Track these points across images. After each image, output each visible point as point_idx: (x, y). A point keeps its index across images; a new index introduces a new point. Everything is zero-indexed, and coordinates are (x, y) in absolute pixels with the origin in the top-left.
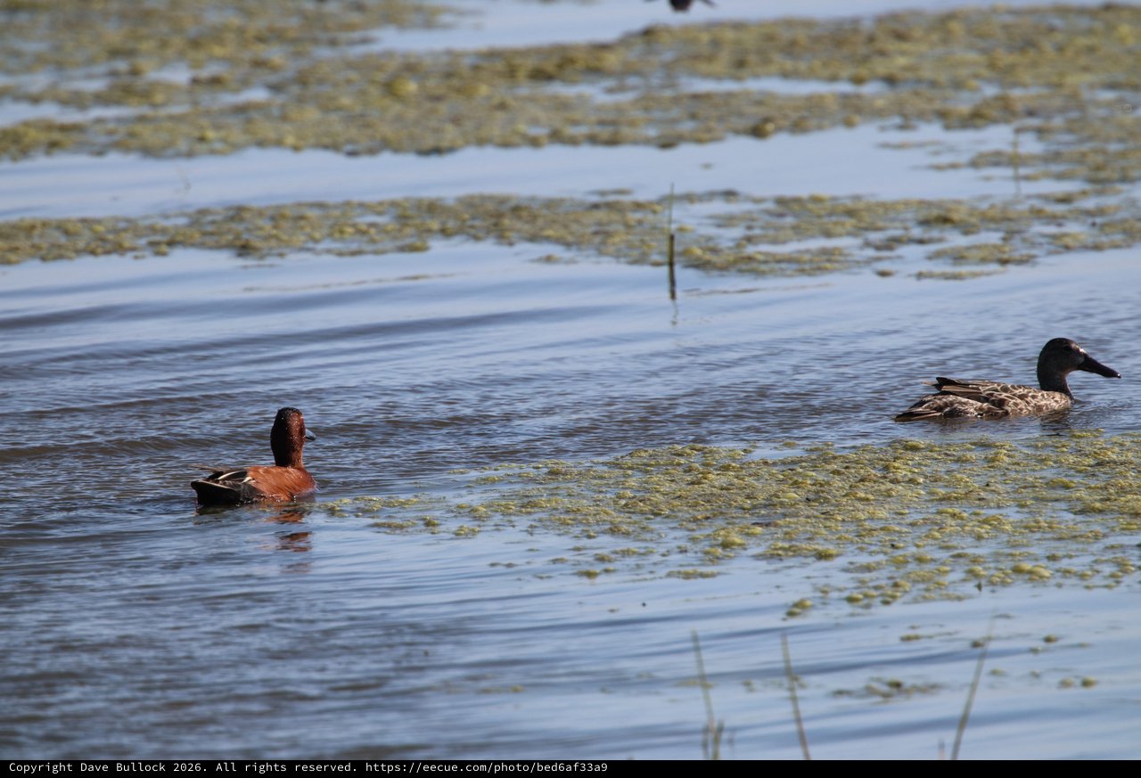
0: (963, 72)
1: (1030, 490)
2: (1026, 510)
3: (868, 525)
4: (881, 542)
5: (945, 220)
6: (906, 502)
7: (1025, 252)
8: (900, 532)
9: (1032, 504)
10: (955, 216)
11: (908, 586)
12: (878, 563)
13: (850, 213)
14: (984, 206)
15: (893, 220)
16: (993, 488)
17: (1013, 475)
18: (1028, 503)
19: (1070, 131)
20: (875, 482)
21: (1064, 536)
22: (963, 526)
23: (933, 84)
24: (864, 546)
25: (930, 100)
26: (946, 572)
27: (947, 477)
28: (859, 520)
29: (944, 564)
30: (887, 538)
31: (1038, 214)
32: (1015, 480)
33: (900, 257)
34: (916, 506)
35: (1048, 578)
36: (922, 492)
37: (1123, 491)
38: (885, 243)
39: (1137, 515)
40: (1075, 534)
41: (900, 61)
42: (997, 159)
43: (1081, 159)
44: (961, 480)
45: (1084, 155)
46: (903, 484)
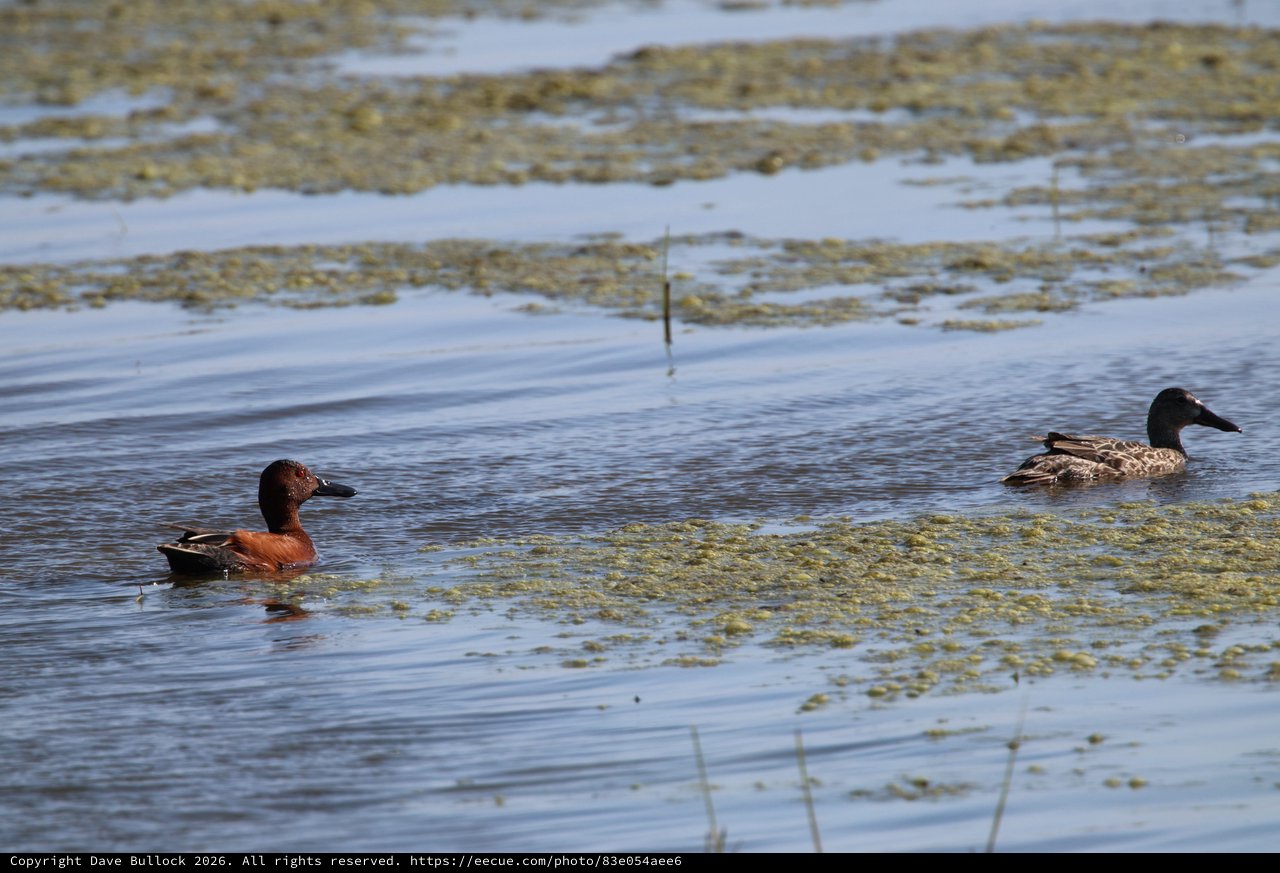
0: (997, 98)
1: (1073, 569)
2: (1068, 590)
3: (890, 607)
4: (904, 626)
5: (976, 265)
6: (933, 582)
8: (926, 615)
9: (1075, 583)
10: (987, 260)
11: (935, 677)
12: (901, 652)
13: (869, 258)
14: (1020, 249)
15: (918, 266)
16: (1031, 567)
17: (1053, 553)
18: (1071, 582)
19: (1115, 165)
20: (897, 562)
21: (1109, 621)
22: (996, 608)
23: (963, 112)
24: (885, 631)
25: (959, 131)
26: (978, 662)
27: (978, 555)
28: (880, 603)
29: (975, 652)
30: (912, 622)
31: (1080, 257)
32: (1055, 558)
34: (944, 586)
35: (1093, 667)
36: (951, 572)
37: (1177, 568)
38: (908, 293)
39: (1191, 595)
40: (1120, 619)
41: (924, 89)
42: (1034, 196)
43: (1128, 196)
44: (994, 559)
45: (1132, 191)
46: (929, 564)
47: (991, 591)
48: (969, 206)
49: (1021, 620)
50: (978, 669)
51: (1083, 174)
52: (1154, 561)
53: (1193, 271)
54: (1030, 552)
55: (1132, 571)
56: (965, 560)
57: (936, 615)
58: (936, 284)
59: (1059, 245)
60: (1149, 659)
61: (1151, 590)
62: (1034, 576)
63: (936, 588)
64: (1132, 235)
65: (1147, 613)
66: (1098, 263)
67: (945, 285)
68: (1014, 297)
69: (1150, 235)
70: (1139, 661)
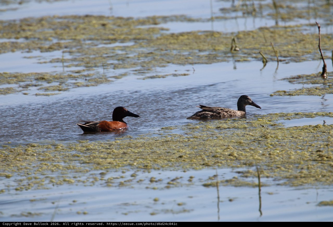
0: (48, 35)
1: (67, 157)
2: (66, 163)
3: (20, 167)
4: (24, 172)
5: (43, 79)
6: (31, 161)
7: (66, 88)
8: (30, 169)
9: (68, 162)
10: (46, 77)
11: (33, 185)
14: (55, 74)
15: (28, 79)
16: (56, 157)
17: (62, 153)
18: (67, 161)
19: (79, 52)
20: (22, 155)
21: (77, 171)
22: (48, 167)
25: (37, 44)
26: (43, 181)
27: (43, 154)
29: (43, 179)
30: (26, 171)
31: (70, 77)
32: (63, 155)
33: (30, 90)
34: (34, 162)
35: (73, 183)
36: (36, 158)
37: (95, 157)
38: (25, 86)
39: (99, 164)
40: (81, 170)
41: (29, 33)
42: (58, 61)
43: (82, 60)
44: (47, 155)
45: (83, 59)
46: (30, 156)
47: (46, 163)
48: (40, 63)
49: (54, 170)
50: (44, 183)
51: (70, 55)
52: (89, 156)
53: (99, 80)
54: (56, 153)
55: (83, 158)
56: (40, 155)
57: (32, 169)
58: (33, 84)
59: (65, 73)
60: (88, 181)
61: (88, 163)
62: (57, 160)
63: (32, 163)
64: (84, 70)
65: (87, 169)
66: (75, 78)
67: (34, 84)
68: (52, 87)
69: (88, 70)
70: (86, 181)
